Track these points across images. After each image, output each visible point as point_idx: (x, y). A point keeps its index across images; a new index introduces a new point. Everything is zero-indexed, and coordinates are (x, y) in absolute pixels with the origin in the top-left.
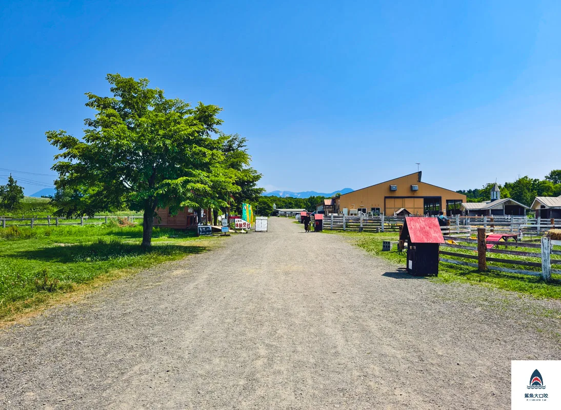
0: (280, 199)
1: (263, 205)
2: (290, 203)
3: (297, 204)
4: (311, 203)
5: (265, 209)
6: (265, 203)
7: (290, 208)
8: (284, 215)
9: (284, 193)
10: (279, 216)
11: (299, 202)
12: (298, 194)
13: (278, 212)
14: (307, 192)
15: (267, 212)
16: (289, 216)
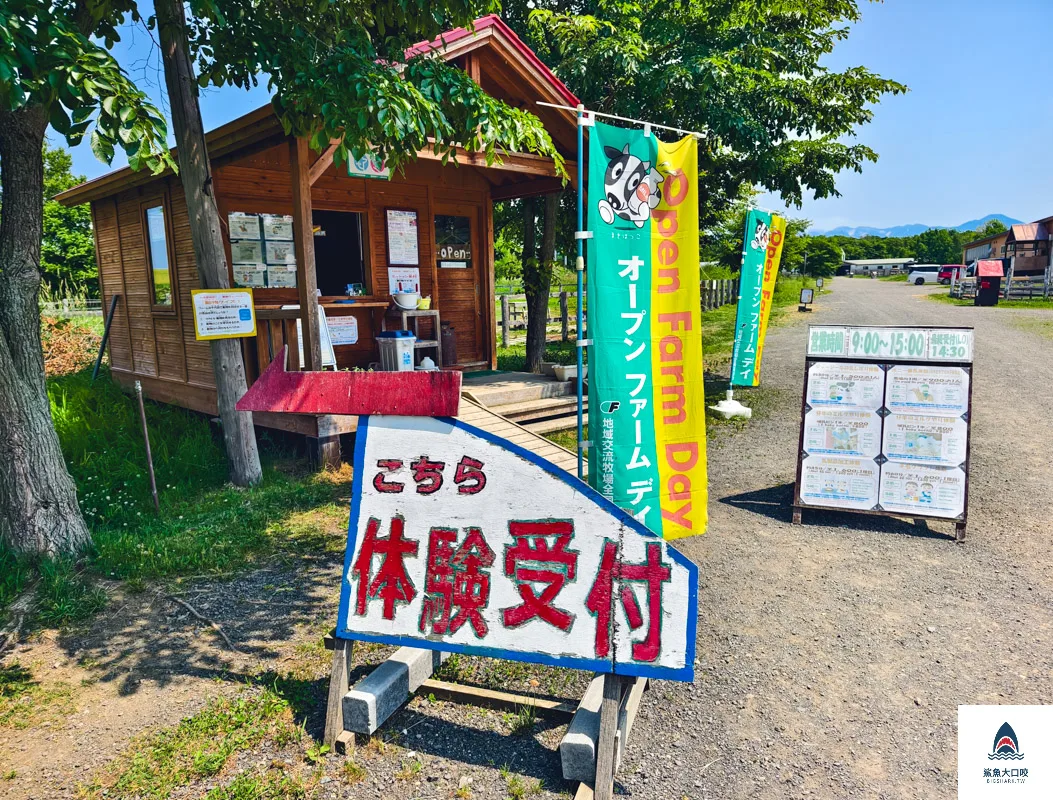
0: (851, 241)
1: (818, 252)
2: (878, 248)
3: (891, 248)
4: (928, 244)
5: (821, 260)
6: (821, 246)
7: (876, 257)
8: (866, 273)
9: (858, 230)
10: (851, 276)
11: (896, 245)
12: (887, 230)
13: (848, 267)
14: (907, 226)
15: (827, 266)
16: (878, 276)
